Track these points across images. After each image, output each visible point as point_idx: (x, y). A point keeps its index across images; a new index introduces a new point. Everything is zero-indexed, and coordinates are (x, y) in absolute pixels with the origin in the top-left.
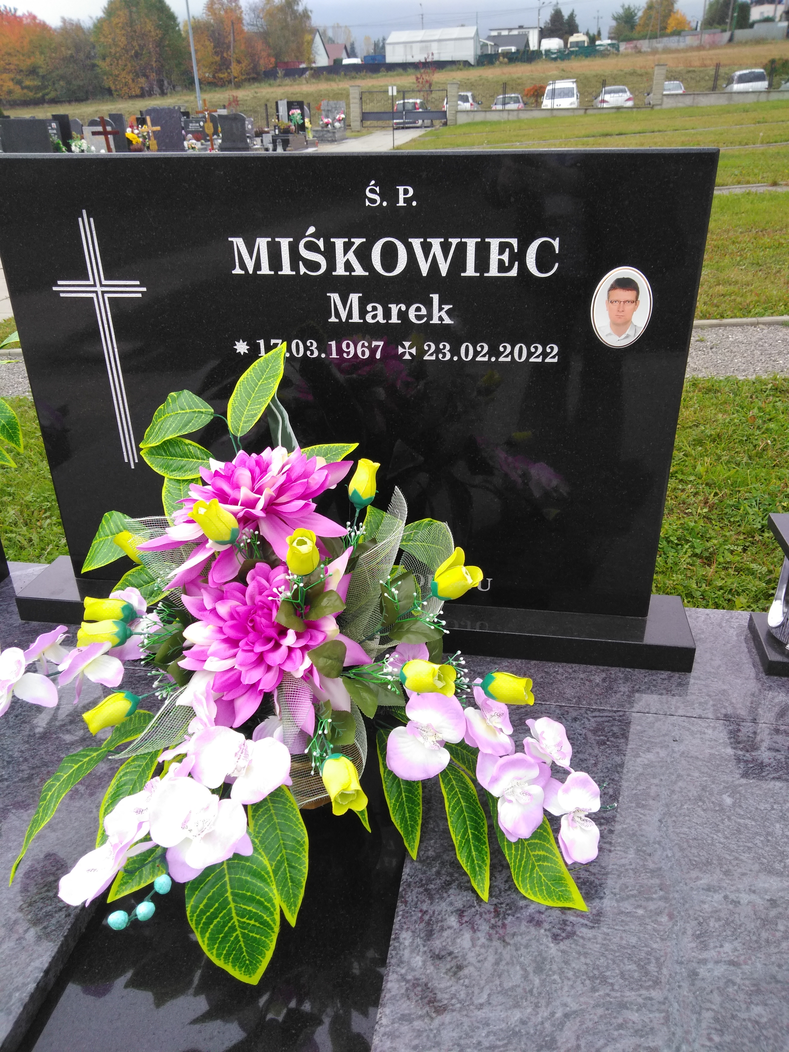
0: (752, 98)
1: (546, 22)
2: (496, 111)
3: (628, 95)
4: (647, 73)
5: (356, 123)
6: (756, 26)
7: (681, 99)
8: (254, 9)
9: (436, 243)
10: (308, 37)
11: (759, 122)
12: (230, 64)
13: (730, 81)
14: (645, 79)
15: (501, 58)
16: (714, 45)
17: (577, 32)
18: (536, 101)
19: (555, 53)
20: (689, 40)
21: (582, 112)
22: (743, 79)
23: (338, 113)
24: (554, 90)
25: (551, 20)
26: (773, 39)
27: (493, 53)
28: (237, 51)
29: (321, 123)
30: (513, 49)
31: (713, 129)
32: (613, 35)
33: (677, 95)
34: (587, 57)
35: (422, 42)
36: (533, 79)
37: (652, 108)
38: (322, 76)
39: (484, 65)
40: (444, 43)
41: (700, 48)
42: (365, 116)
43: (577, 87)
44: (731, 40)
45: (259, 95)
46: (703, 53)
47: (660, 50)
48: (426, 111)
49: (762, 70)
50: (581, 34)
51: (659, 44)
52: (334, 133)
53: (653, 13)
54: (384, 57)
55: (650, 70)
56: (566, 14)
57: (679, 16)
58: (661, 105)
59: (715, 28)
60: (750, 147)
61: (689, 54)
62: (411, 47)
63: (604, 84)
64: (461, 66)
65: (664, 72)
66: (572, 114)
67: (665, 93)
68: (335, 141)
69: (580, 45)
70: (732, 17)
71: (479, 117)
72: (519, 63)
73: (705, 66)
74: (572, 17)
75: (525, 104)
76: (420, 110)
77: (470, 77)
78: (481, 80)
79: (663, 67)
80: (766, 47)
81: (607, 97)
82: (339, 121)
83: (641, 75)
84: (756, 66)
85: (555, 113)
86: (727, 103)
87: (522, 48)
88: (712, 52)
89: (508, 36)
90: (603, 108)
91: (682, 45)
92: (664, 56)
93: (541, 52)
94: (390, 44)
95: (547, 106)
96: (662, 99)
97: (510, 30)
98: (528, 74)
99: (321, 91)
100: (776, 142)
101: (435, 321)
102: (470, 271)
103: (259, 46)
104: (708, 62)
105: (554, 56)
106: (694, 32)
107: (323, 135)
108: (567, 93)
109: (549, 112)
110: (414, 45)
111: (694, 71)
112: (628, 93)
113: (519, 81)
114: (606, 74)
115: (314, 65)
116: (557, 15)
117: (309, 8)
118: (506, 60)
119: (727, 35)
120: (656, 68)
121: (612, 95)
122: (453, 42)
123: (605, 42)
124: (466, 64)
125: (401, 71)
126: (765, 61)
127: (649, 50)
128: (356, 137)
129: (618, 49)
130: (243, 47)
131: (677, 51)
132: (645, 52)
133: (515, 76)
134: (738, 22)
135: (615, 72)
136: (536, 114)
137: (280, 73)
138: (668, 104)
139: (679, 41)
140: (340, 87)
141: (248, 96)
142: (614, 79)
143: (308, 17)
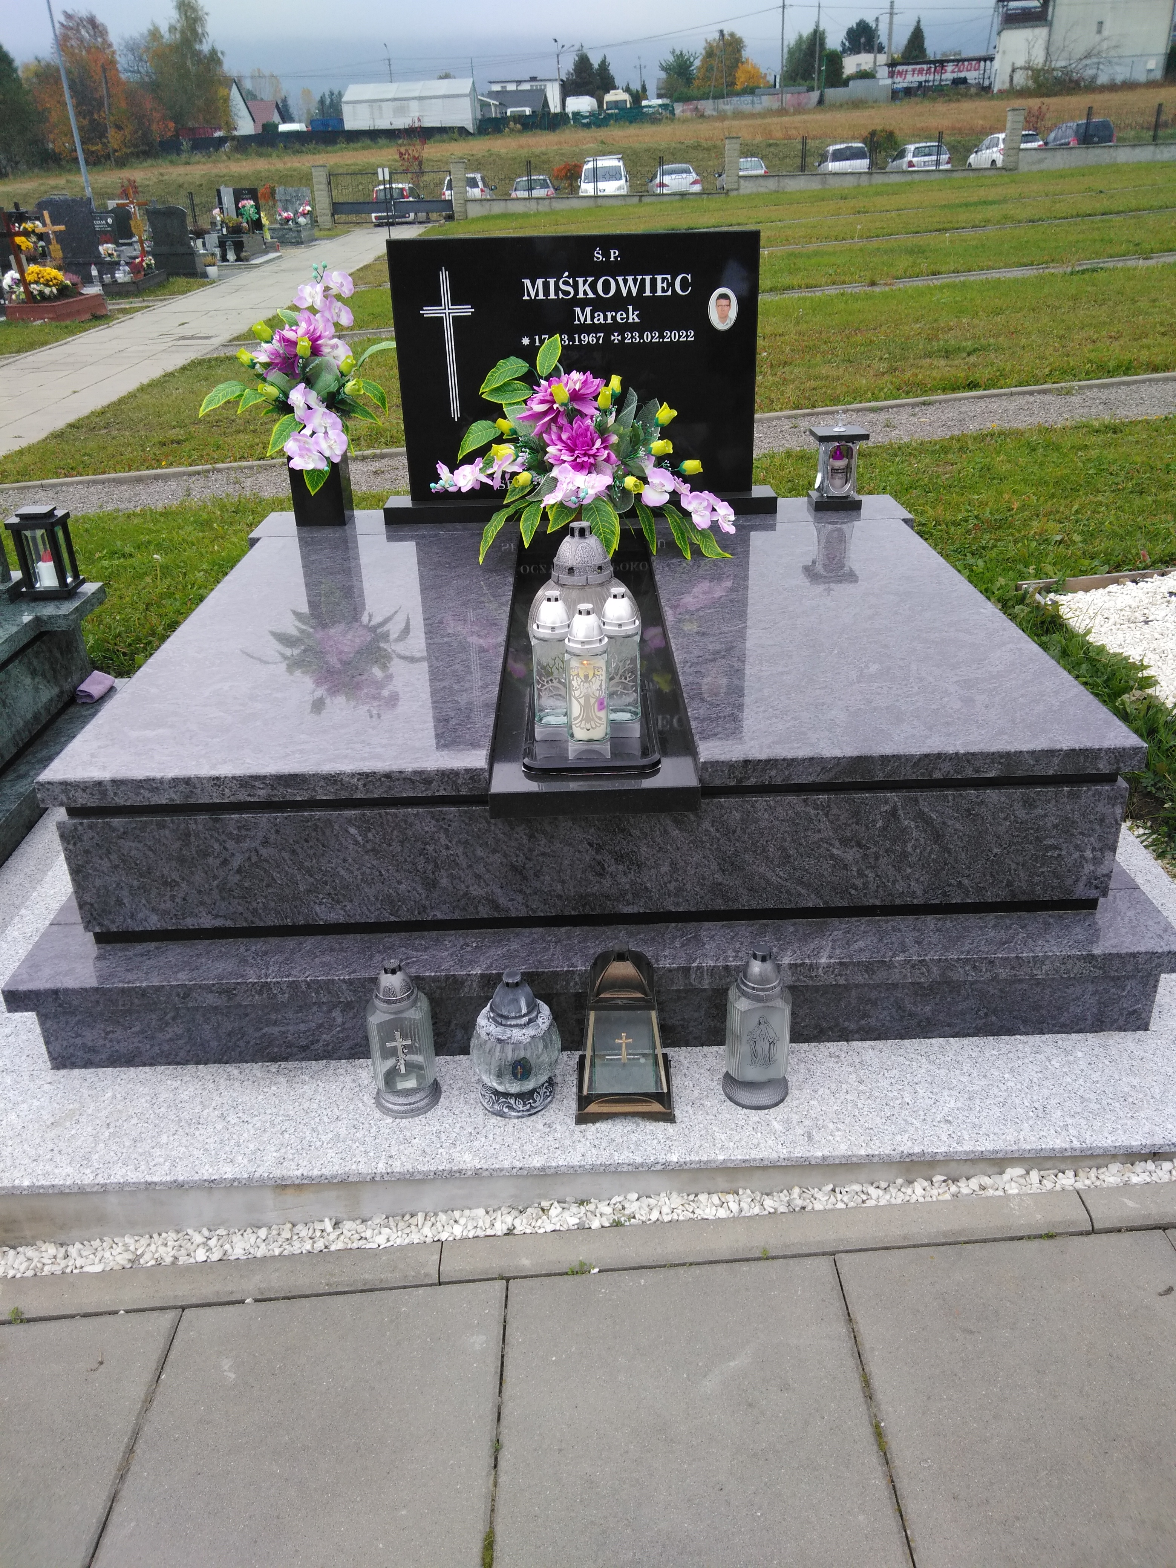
0: (850, 181)
1: (568, 73)
2: (517, 199)
3: (693, 176)
4: (715, 147)
5: (325, 219)
6: (851, 83)
7: (762, 182)
8: (132, 48)
9: (630, 279)
10: (222, 91)
11: (859, 212)
12: (106, 130)
13: (824, 158)
14: (713, 155)
15: (512, 124)
16: (800, 109)
17: (615, 88)
18: (571, 185)
19: (586, 117)
20: (767, 102)
21: (636, 199)
22: (839, 156)
23: (301, 205)
24: (595, 169)
25: (575, 70)
26: (875, 102)
27: (499, 116)
28: (114, 111)
29: (279, 218)
30: (528, 111)
31: (804, 221)
32: (663, 92)
33: (757, 176)
34: (631, 122)
35: (395, 100)
36: (563, 155)
37: (726, 194)
38: (250, 150)
39: (488, 134)
40: (428, 101)
41: (782, 111)
42: (337, 208)
43: (625, 165)
44: (821, 102)
45: (166, 177)
46: (785, 119)
47: (729, 113)
48: (420, 201)
49: (860, 145)
50: (620, 91)
51: (728, 106)
52: (299, 231)
53: (715, 62)
54: (341, 121)
55: (719, 143)
56: (595, 62)
57: (750, 68)
58: (737, 190)
59: (800, 85)
60: (846, 244)
61: (768, 120)
62: (380, 107)
63: (661, 162)
64: (456, 135)
65: (737, 146)
66: (623, 203)
67: (741, 173)
68: (302, 243)
69: (620, 106)
70: (820, 71)
71: (498, 208)
72: (539, 132)
73: (790, 138)
74: (604, 65)
75: (556, 189)
76: (411, 199)
77: (474, 152)
78: (491, 155)
79: (735, 141)
80: (866, 113)
81: (667, 179)
82: (304, 215)
83: (708, 149)
84: (854, 138)
85: (600, 201)
86: (820, 187)
87: (539, 108)
88: (798, 118)
89: (517, 91)
90: (663, 195)
91: (758, 108)
92: (735, 123)
93: (567, 115)
94: (347, 103)
95: (586, 191)
96: (738, 182)
97: (519, 82)
98: (555, 148)
99: (260, 172)
100: (877, 236)
101: (631, 320)
102: (648, 293)
103: (148, 104)
104: (793, 132)
105: (585, 121)
106: (772, 90)
107: (284, 235)
108: (612, 175)
109: (592, 201)
110: (383, 104)
111: (777, 145)
112: (694, 175)
113: (544, 157)
114: (661, 148)
115: (236, 133)
116: (583, 62)
117: (219, 48)
118: (519, 126)
119: (815, 95)
120: (727, 142)
121: (673, 176)
122: (440, 100)
123: (652, 102)
124: (462, 132)
125: (368, 142)
126: (865, 133)
127: (715, 114)
128: (330, 238)
129: (672, 112)
130: (123, 105)
131: (753, 116)
132: (709, 117)
133: (537, 151)
134: (827, 78)
135: (673, 145)
136: (574, 203)
137: (185, 144)
138: (747, 188)
139: (753, 103)
140: (289, 165)
141: (150, 179)
142: (673, 154)
143: (219, 62)
